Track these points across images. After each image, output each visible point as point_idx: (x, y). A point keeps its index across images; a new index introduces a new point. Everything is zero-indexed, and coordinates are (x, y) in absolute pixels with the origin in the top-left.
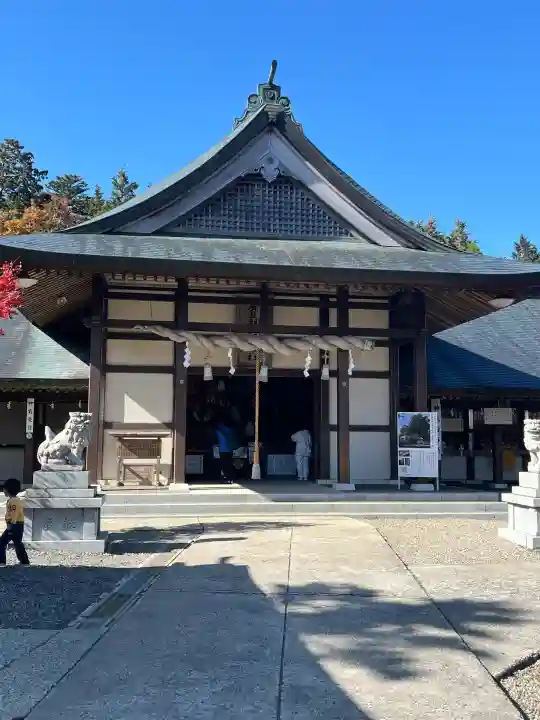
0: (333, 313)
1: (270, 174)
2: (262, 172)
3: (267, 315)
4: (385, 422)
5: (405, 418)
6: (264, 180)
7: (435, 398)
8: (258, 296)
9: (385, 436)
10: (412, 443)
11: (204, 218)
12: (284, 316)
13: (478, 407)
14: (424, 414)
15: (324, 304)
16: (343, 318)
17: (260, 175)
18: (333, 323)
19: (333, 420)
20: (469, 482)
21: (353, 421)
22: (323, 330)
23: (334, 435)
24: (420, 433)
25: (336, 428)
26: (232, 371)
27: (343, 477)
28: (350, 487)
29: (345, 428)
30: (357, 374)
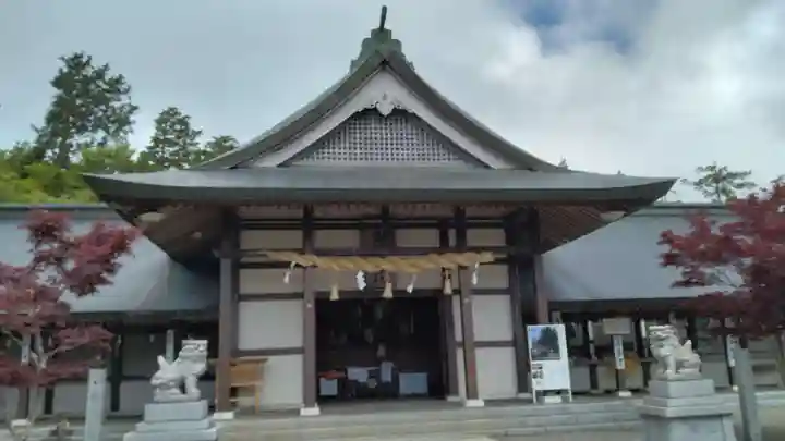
0: (452, 233)
1: (386, 110)
2: (378, 106)
3: (390, 238)
4: (508, 337)
5: (534, 332)
6: (381, 115)
7: (556, 310)
8: (380, 221)
9: (511, 351)
10: (543, 356)
11: (326, 151)
12: (405, 237)
13: (596, 318)
14: (552, 326)
15: (442, 225)
16: (461, 236)
17: (375, 109)
18: (452, 242)
19: (459, 337)
20: (594, 391)
21: (477, 338)
22: (444, 248)
23: (460, 353)
25: (463, 344)
27: (472, 393)
28: (479, 403)
29: (470, 345)
30: (480, 291)
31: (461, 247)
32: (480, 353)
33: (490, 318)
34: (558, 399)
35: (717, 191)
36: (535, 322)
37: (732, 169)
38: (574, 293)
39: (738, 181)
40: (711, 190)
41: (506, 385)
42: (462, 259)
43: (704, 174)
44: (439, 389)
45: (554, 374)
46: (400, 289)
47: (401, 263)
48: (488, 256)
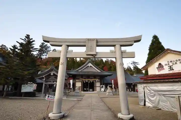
3: (89, 77)
5: (101, 86)
12: (91, 77)
14: (103, 85)
17: (89, 66)
22: (94, 78)
29: (96, 87)
30: (97, 82)
31: (96, 78)
32: (97, 87)
33: (98, 84)
34: (103, 92)
35: (134, 65)
36: (101, 85)
37: (136, 62)
39: (137, 63)
40: (133, 64)
41: (99, 91)
43: (132, 62)
45: (103, 89)
46: (90, 82)
47: (90, 80)
48: (98, 79)
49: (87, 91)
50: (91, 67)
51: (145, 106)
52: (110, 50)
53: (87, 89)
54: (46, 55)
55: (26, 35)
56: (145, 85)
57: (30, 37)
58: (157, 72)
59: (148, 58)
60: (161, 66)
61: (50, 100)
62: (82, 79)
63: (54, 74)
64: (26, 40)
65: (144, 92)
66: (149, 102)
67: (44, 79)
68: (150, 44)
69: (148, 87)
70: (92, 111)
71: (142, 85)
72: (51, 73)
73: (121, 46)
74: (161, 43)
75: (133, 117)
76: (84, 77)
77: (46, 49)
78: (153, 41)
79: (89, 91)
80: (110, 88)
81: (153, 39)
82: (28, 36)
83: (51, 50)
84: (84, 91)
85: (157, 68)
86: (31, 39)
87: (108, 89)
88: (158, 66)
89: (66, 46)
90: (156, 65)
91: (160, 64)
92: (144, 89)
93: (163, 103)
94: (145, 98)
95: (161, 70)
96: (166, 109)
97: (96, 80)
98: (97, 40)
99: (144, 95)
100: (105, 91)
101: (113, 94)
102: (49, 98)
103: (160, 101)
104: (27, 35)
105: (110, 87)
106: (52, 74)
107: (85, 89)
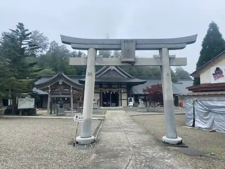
0: (120, 86)
1: (112, 69)
3: (111, 86)
4: (126, 99)
5: (129, 98)
9: (126, 101)
12: (113, 86)
15: (118, 85)
16: (121, 86)
19: (120, 99)
21: (122, 99)
22: (118, 88)
23: (120, 101)
24: (131, 100)
25: (120, 100)
26: (105, 93)
27: (121, 106)
28: (122, 107)
29: (121, 100)
30: (123, 93)
31: (121, 88)
32: (123, 101)
33: (124, 96)
34: (132, 107)
36: (129, 97)
38: (136, 93)
41: (126, 105)
42: (121, 89)
44: (117, 105)
45: (131, 104)
46: (113, 93)
47: (113, 90)
48: (124, 89)
49: (109, 106)
50: (114, 72)
51: (194, 127)
52: (154, 56)
53: (107, 103)
54: (41, 51)
55: (18, 24)
56: (195, 99)
57: (24, 27)
58: (213, 81)
59: (200, 58)
60: (219, 71)
61: (79, 121)
62: (102, 89)
63: (63, 82)
64: (18, 31)
65: (193, 108)
66: (200, 121)
67: (49, 91)
68: (205, 36)
69: (200, 101)
70: (127, 134)
71: (191, 98)
72: (59, 82)
73: (169, 49)
74: (221, 35)
75: (182, 141)
76: (104, 86)
77: (41, 41)
78: (209, 32)
79: (112, 106)
80: (142, 102)
81: (209, 29)
82: (21, 26)
83: (49, 42)
84: (104, 106)
85: (213, 74)
86: (26, 31)
87: (140, 104)
88: (215, 72)
89: (94, 49)
90: (213, 70)
91: (218, 69)
92: (193, 104)
93: (219, 123)
94: (194, 116)
95: (218, 78)
96: (222, 131)
97: (121, 91)
98: (136, 42)
99: (193, 113)
100: (134, 106)
101: (146, 111)
102: (78, 119)
103: (215, 121)
104: (20, 24)
105: (142, 100)
106: (61, 83)
107: (105, 103)
